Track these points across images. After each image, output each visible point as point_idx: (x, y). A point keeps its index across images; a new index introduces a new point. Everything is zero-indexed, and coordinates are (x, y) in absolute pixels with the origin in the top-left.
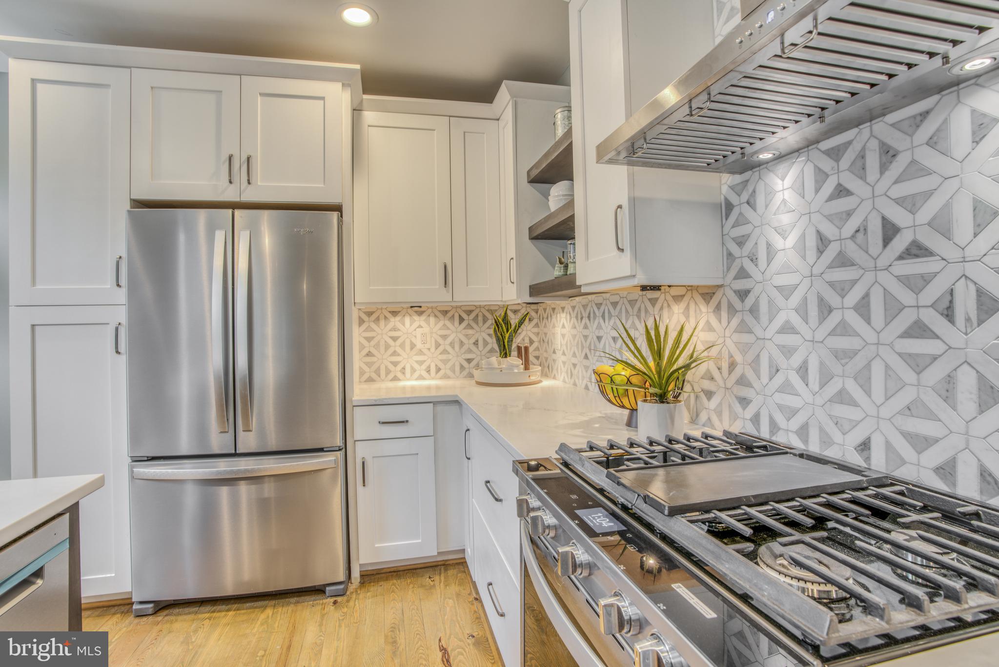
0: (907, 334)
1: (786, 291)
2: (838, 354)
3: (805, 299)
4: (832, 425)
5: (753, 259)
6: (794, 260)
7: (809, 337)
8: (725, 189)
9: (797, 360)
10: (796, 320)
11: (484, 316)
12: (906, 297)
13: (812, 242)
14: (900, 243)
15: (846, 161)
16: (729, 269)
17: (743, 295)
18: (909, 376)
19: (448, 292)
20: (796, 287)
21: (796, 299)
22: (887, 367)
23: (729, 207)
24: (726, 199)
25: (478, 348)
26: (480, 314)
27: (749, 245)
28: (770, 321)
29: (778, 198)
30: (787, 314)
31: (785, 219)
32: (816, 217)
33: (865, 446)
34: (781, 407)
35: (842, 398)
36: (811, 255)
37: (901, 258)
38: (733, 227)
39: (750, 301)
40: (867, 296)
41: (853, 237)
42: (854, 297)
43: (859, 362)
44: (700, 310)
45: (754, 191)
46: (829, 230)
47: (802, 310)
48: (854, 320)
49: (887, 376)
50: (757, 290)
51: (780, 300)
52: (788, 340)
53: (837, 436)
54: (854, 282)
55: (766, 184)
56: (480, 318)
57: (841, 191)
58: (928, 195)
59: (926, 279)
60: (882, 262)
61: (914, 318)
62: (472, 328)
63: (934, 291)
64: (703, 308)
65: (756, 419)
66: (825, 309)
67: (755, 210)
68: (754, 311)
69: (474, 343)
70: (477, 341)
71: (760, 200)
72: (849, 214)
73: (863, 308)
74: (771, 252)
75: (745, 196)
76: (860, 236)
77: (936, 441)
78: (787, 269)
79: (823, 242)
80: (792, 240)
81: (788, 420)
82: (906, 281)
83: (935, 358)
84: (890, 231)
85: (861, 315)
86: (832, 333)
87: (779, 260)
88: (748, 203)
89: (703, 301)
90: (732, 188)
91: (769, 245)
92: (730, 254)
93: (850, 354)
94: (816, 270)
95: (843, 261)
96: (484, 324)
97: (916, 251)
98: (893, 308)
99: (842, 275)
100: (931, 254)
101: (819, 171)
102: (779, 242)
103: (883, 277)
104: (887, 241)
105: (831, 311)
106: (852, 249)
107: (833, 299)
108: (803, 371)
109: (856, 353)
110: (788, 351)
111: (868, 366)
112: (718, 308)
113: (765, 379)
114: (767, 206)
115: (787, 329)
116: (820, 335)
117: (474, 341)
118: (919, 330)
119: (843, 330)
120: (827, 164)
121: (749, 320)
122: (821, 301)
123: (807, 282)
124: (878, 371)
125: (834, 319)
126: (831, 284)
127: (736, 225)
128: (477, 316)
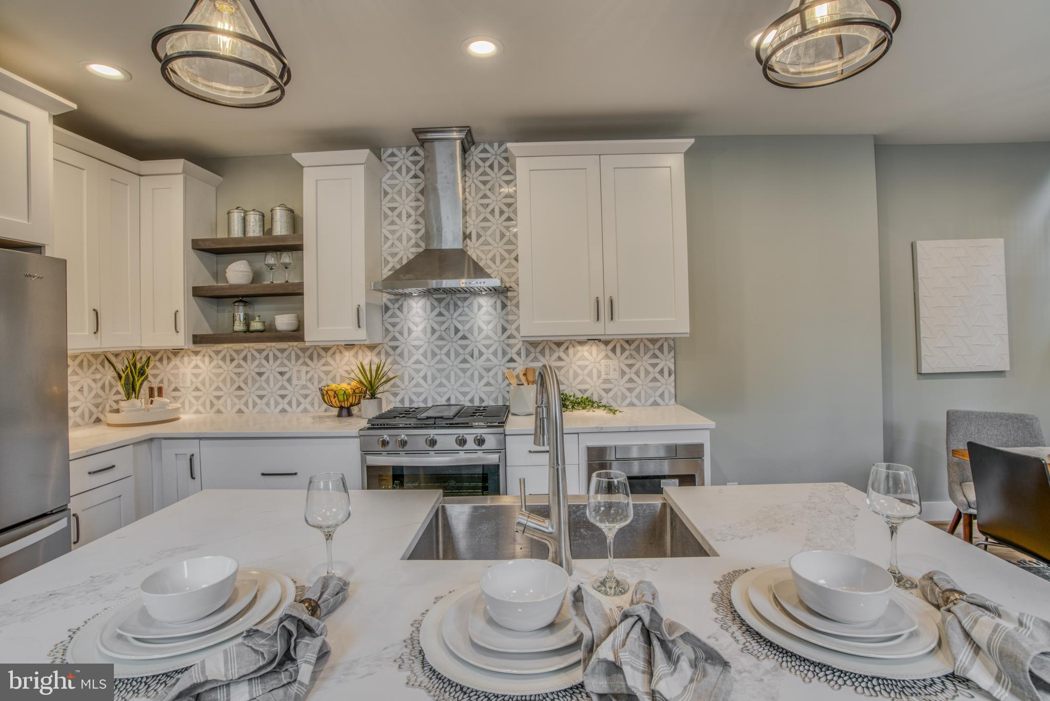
0: (461, 362)
1: (417, 348)
2: (439, 370)
3: (426, 351)
4: (437, 396)
5: (401, 333)
6: (422, 336)
7: (427, 364)
8: (385, 300)
9: (422, 374)
10: (421, 358)
11: (89, 361)
12: (461, 351)
13: (429, 330)
14: (460, 335)
15: (443, 304)
16: (386, 336)
17: (395, 348)
18: (462, 375)
19: (97, 338)
20: (422, 346)
21: (422, 351)
22: (455, 373)
23: (387, 309)
24: (385, 304)
25: (83, 394)
26: (85, 359)
27: (398, 328)
28: (409, 359)
29: (414, 311)
30: (418, 356)
31: (417, 319)
32: (431, 321)
33: (449, 399)
34: (414, 393)
35: (441, 385)
36: (429, 335)
37: (460, 339)
38: (389, 317)
39: (398, 351)
40: (449, 350)
41: (445, 330)
42: (445, 350)
43: (446, 372)
44: (366, 354)
45: (402, 305)
46: (436, 327)
47: (425, 355)
48: (444, 358)
49: (455, 376)
50: (402, 346)
51: (414, 351)
52: (418, 366)
53: (439, 399)
54: (445, 346)
55: (408, 303)
56: (85, 363)
57: (440, 314)
58: (468, 322)
59: (467, 346)
60: (454, 340)
61: (463, 357)
62: (77, 374)
63: (468, 350)
64: (368, 353)
65: (402, 401)
66: (434, 354)
67: (402, 313)
68: (401, 355)
69: (79, 390)
70: (82, 388)
71: (405, 309)
72: (444, 322)
73: (448, 354)
74: (410, 331)
75: (397, 306)
76: (447, 330)
77: (469, 392)
78: (418, 339)
79: (434, 331)
80: (421, 327)
81: (418, 397)
82: (461, 346)
83: (469, 369)
84: (457, 331)
85: (447, 357)
86: (437, 363)
87: (414, 335)
88: (398, 309)
89: (368, 350)
90: (389, 300)
91: (409, 329)
92: (387, 330)
93: (443, 370)
94: (431, 340)
95: (441, 338)
96: (89, 369)
97: (464, 337)
98: (457, 354)
99: (440, 343)
100: (468, 339)
101: (432, 304)
102: (413, 328)
103: (454, 344)
104: (456, 333)
105: (436, 355)
106: (444, 334)
107: (437, 351)
108: (425, 378)
109: (445, 369)
110: (418, 371)
111: (449, 373)
112: (379, 353)
113: (406, 383)
114: (408, 313)
115: (418, 362)
116: (432, 363)
117: (79, 388)
118: (464, 361)
119: (441, 361)
120: (436, 304)
121: (398, 359)
122: (433, 352)
123: (426, 345)
124: (452, 374)
125: (438, 358)
126: (437, 346)
127: (390, 317)
128: (82, 361)
